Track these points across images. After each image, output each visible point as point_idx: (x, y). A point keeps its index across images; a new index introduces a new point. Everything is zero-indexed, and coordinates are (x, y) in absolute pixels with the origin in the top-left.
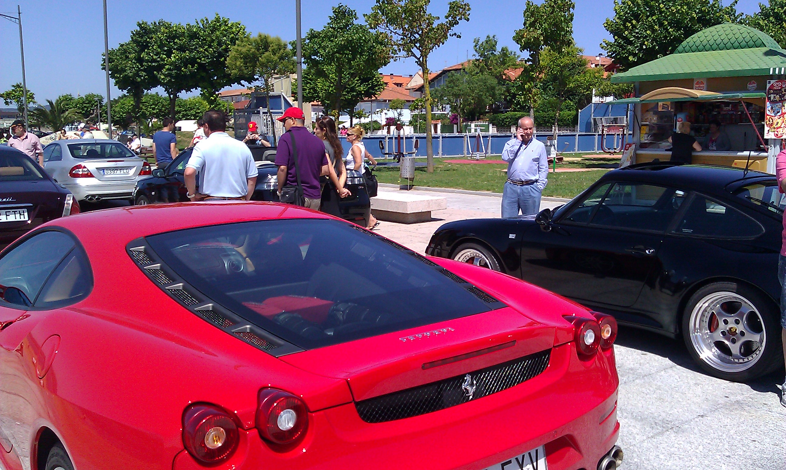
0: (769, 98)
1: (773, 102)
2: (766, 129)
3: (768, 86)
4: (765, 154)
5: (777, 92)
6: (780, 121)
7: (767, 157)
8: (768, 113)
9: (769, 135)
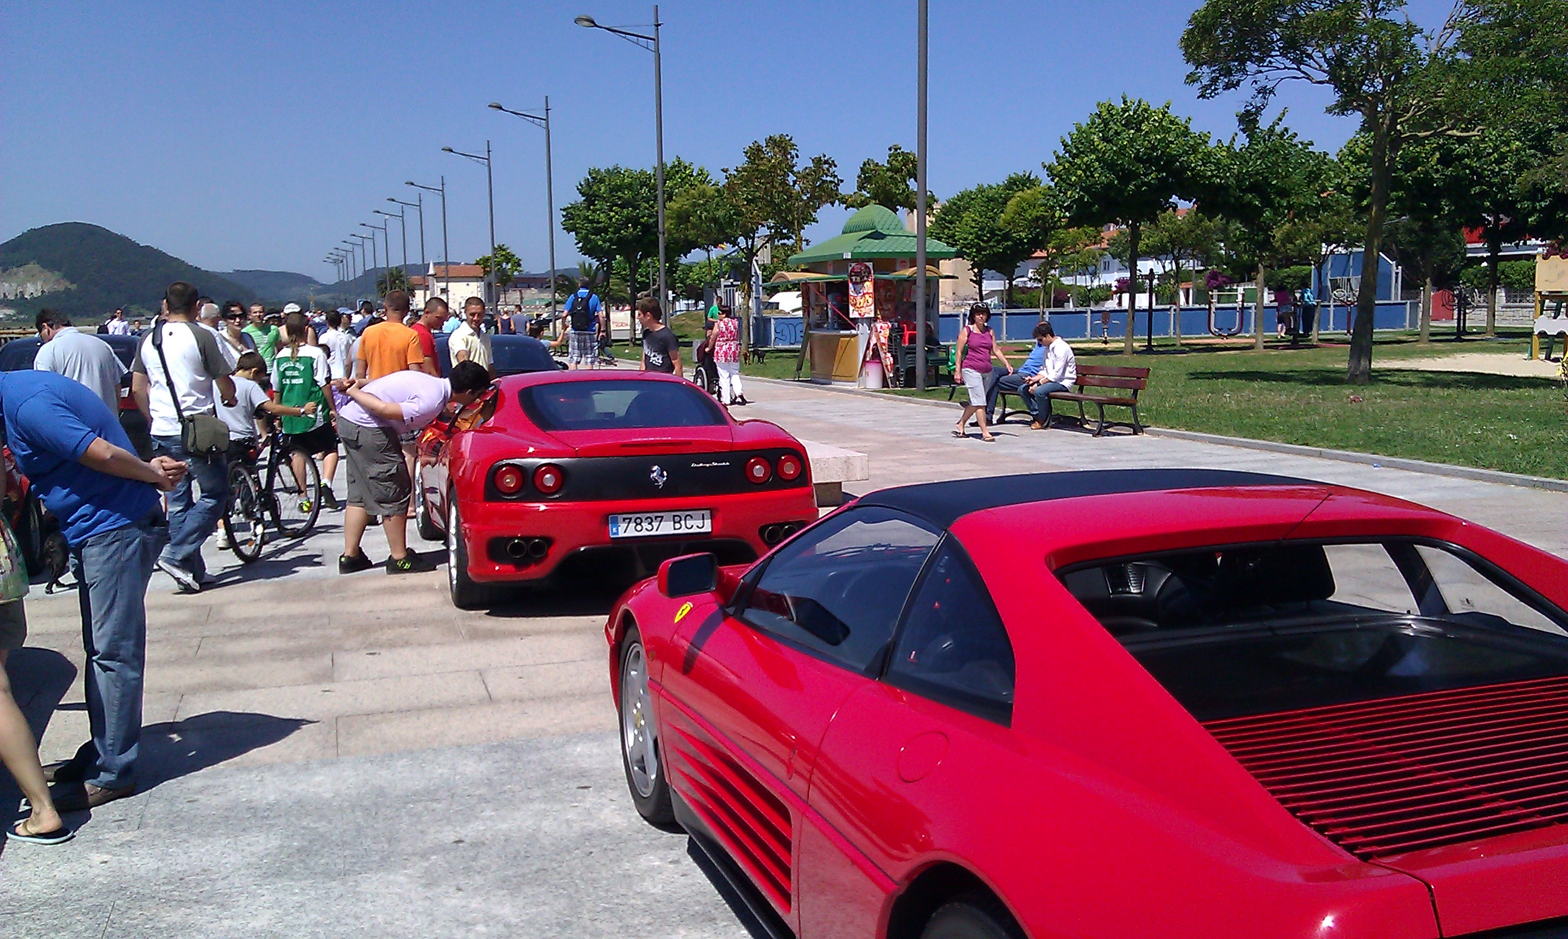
0: (851, 280)
1: (854, 284)
2: (851, 308)
3: (850, 268)
4: (854, 332)
5: (857, 274)
6: (862, 301)
7: (857, 335)
8: (851, 293)
9: (854, 314)
